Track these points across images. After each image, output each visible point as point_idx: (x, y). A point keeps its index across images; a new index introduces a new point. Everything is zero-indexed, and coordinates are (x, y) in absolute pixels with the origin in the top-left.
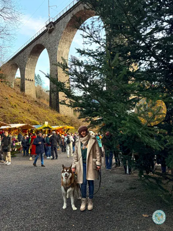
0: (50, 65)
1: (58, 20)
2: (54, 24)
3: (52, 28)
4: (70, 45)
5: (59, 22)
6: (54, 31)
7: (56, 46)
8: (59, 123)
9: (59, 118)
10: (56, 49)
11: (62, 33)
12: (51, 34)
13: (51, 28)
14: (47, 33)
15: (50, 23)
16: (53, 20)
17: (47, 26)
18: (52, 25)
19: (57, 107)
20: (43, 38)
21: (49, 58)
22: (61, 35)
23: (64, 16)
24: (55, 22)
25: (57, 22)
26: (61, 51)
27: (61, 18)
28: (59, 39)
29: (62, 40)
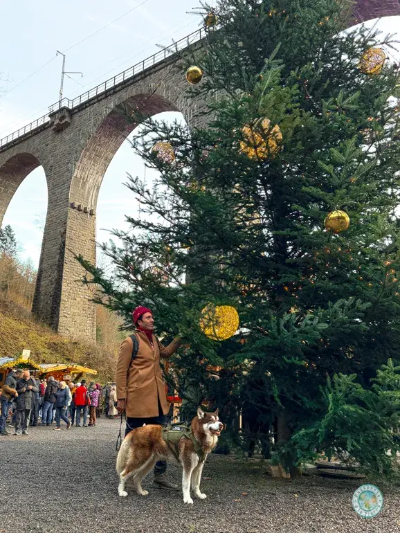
0: (49, 208)
1: (82, 107)
2: (71, 112)
3: (64, 121)
4: (106, 167)
5: (83, 112)
6: (68, 130)
7: (69, 165)
8: (53, 359)
9: (54, 347)
10: (70, 172)
11: (90, 136)
12: (60, 135)
13: (62, 120)
14: (50, 131)
15: (61, 110)
16: (70, 105)
17: (52, 115)
18: (67, 114)
19: (52, 317)
20: (37, 140)
21: (49, 191)
22: (86, 141)
23: (98, 99)
24: (73, 109)
25: (79, 111)
26: (81, 177)
27: (89, 103)
28: (80, 149)
29: (88, 153)
